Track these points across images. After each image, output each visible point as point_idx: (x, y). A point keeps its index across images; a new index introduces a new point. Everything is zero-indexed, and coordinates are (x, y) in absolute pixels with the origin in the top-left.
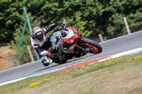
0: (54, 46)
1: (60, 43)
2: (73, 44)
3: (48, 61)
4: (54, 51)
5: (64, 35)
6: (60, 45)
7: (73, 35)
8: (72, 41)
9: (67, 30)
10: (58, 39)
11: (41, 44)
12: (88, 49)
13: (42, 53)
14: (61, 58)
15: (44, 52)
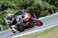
0: (18, 23)
1: (21, 21)
2: (28, 21)
3: (15, 30)
4: (18, 25)
5: (23, 17)
6: (21, 22)
7: (28, 17)
8: (27, 20)
9: (25, 14)
10: (20, 19)
11: (11, 22)
12: (36, 24)
13: (12, 27)
14: (21, 29)
15: (13, 26)
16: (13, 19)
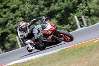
1: (41, 34)
2: (51, 34)
4: (36, 40)
6: (41, 36)
8: (50, 32)
9: (46, 24)
10: (39, 31)
16: (28, 30)
